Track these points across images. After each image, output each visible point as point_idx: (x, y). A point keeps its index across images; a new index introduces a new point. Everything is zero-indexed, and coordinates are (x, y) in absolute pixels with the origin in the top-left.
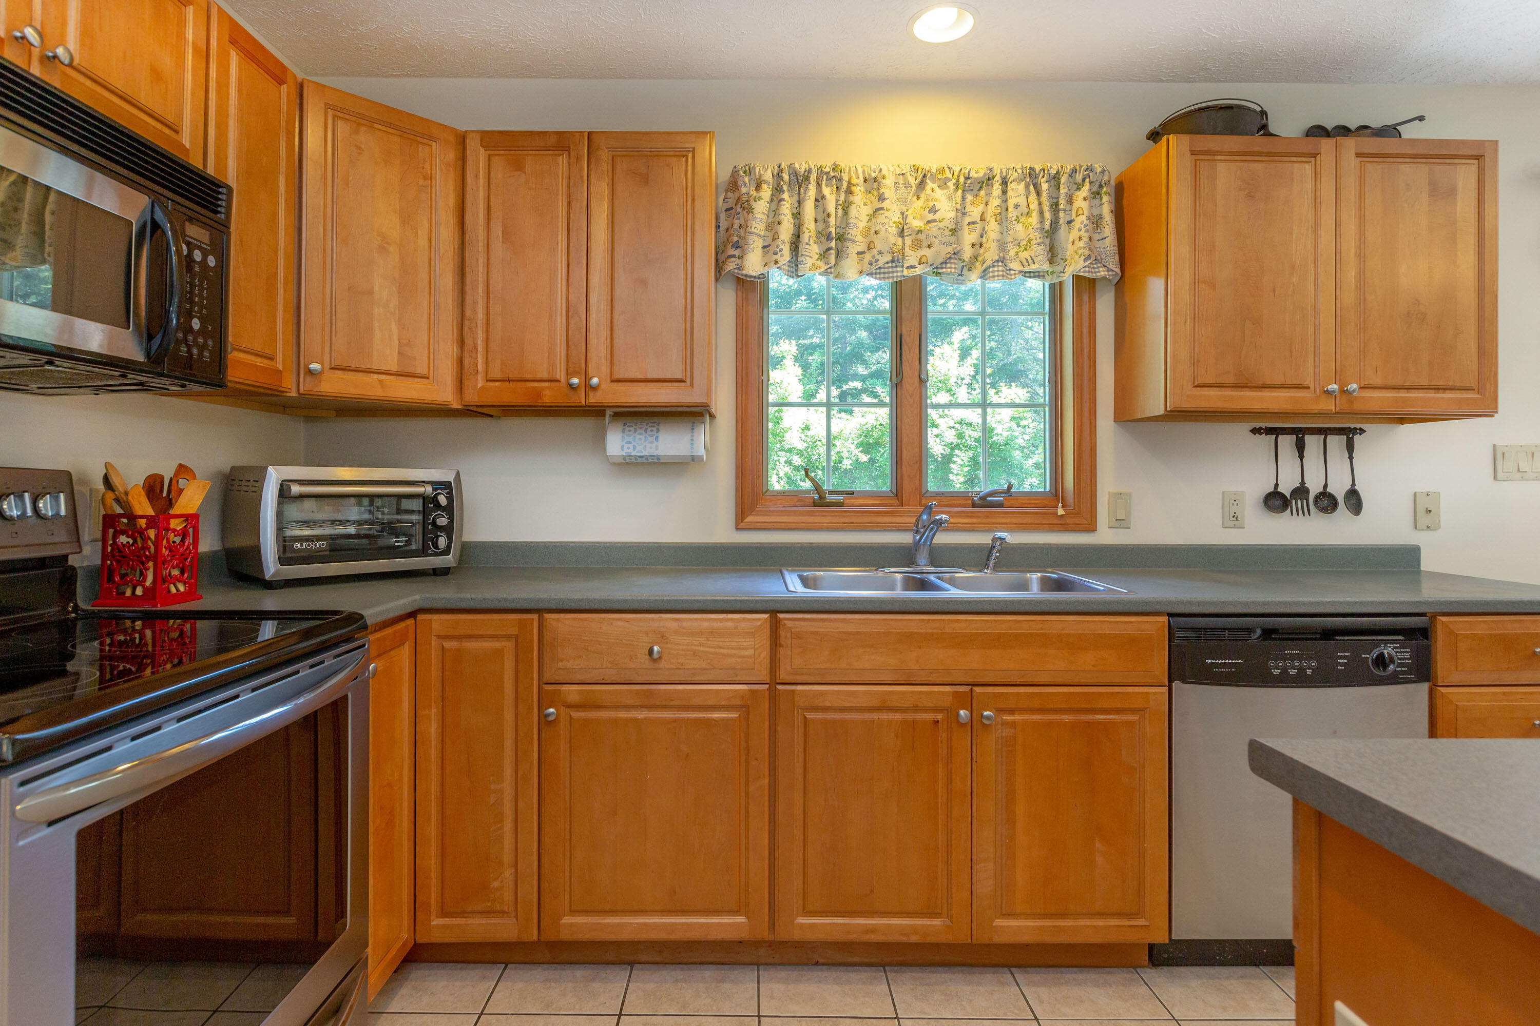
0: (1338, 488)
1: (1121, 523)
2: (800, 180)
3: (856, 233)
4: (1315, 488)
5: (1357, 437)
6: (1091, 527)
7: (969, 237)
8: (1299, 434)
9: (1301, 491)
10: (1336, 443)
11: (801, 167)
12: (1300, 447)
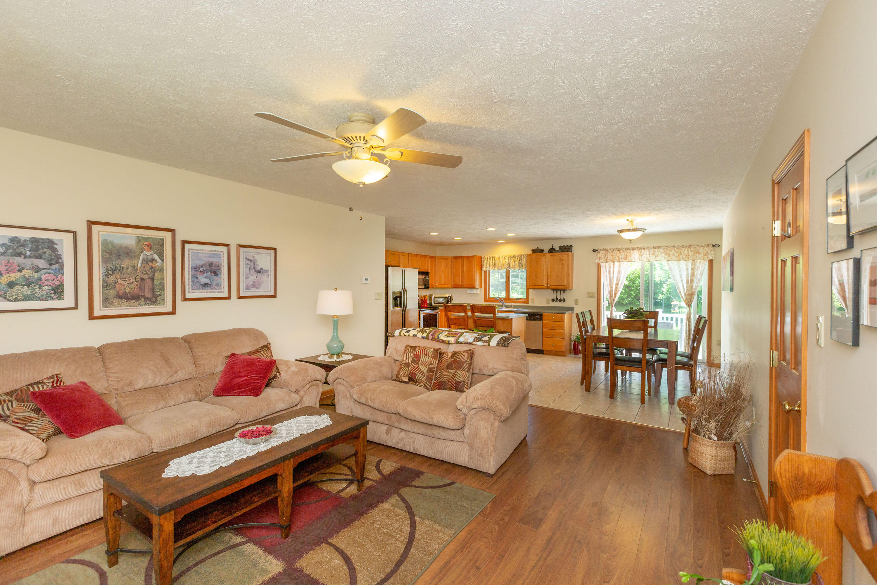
0: (562, 299)
1: (532, 303)
2: (490, 258)
3: (497, 264)
4: (559, 298)
5: (565, 291)
6: (528, 303)
7: (511, 264)
8: (557, 290)
9: (557, 299)
10: (562, 292)
11: (490, 256)
12: (557, 292)
